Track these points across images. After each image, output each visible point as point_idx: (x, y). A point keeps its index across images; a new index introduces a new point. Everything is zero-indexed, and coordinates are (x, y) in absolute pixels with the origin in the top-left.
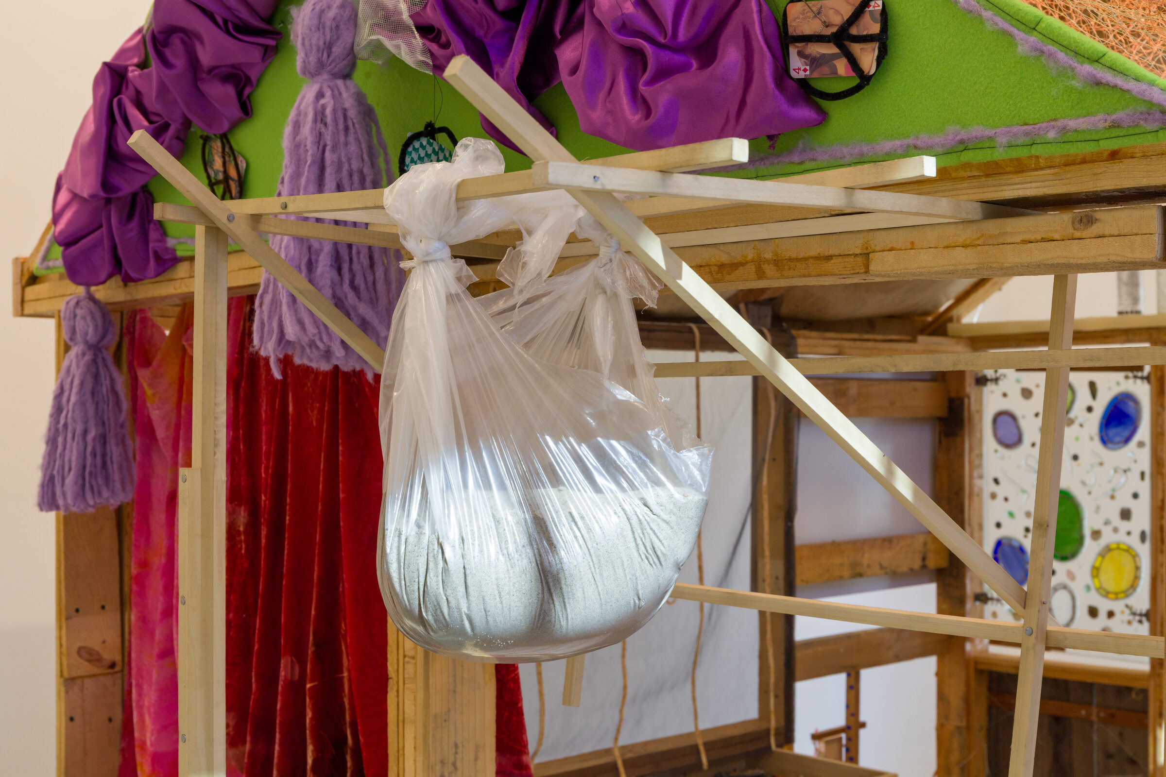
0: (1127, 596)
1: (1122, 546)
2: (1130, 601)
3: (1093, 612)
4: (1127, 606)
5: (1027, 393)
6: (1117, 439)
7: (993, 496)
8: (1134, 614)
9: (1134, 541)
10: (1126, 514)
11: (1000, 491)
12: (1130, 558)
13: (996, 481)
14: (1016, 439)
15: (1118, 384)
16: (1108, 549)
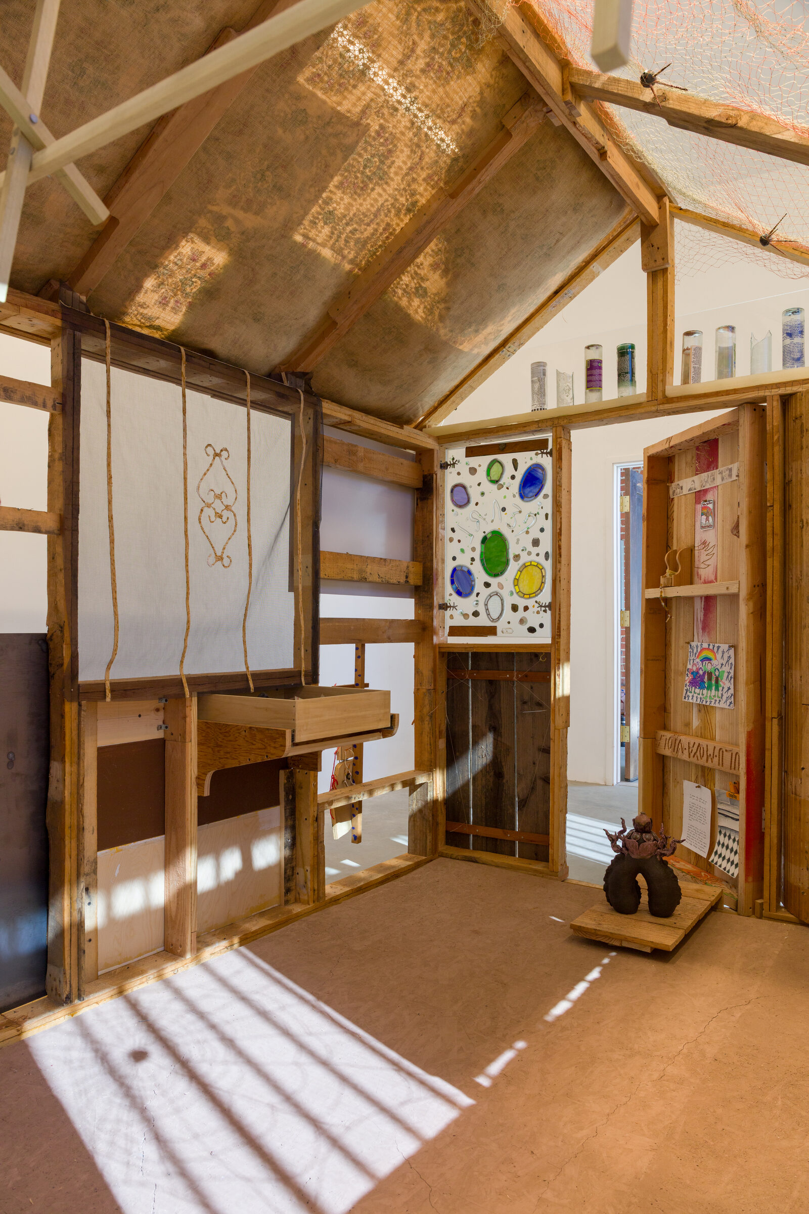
0: (536, 596)
1: (533, 563)
2: (538, 599)
3: (515, 608)
4: (536, 602)
5: (473, 471)
6: (531, 494)
7: (451, 540)
8: (541, 606)
9: (541, 559)
10: (536, 543)
11: (456, 536)
12: (539, 571)
13: (453, 530)
14: (466, 501)
15: (531, 459)
16: (524, 566)
